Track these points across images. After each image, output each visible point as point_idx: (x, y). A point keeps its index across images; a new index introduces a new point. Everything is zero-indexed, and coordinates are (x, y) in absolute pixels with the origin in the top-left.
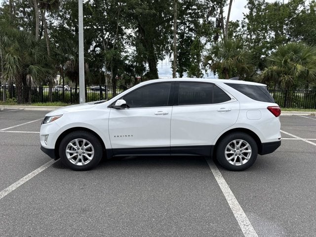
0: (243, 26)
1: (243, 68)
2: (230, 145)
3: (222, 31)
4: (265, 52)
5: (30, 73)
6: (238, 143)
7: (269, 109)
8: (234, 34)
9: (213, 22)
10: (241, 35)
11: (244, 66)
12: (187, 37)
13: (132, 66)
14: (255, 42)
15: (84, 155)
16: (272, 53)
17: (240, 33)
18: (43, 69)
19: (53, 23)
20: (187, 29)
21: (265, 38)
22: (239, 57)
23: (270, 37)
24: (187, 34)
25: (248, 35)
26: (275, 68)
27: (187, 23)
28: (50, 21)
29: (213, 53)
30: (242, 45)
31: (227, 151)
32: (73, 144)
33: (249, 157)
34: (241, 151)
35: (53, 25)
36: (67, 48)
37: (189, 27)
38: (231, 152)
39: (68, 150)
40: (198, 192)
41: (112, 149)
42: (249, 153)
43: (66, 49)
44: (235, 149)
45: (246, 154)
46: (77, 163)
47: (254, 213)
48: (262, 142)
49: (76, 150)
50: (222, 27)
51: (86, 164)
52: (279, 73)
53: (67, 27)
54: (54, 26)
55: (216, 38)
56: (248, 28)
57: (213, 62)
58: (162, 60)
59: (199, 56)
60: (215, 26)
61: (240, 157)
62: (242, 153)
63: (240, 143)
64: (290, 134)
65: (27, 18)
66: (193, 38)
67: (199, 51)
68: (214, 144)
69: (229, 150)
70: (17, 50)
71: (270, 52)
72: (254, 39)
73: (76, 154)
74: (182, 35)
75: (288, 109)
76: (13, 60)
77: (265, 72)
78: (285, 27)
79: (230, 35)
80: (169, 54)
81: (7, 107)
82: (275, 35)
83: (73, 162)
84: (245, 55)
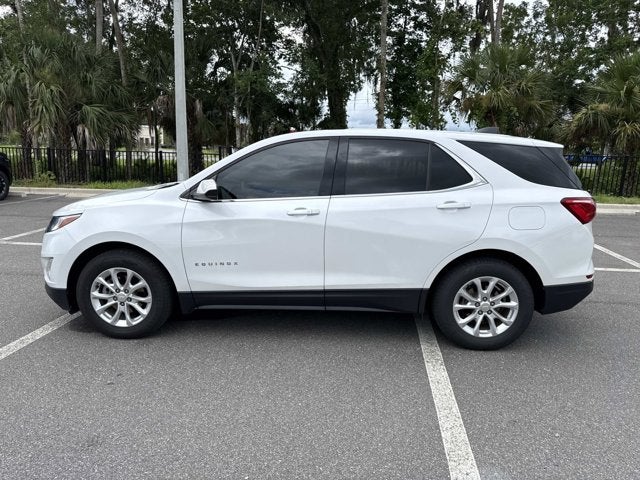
0: (536, 15)
1: (531, 109)
2: (467, 289)
3: (488, 28)
4: (584, 71)
5: (83, 121)
6: (485, 285)
7: (567, 203)
8: (516, 34)
9: (471, 9)
10: (530, 35)
11: (532, 102)
12: (410, 41)
13: (292, 104)
14: (562, 50)
15: (131, 303)
16: (600, 72)
17: (529, 31)
18: (110, 114)
19: (134, 19)
20: (412, 24)
21: (584, 39)
22: (523, 83)
23: (596, 38)
24: (410, 34)
25: (547, 34)
26: (603, 106)
27: (413, 12)
28: (130, 14)
29: (464, 75)
30: (533, 57)
31: (460, 303)
32: (106, 280)
33: (512, 318)
34: (493, 303)
35: (134, 22)
36: (159, 68)
37: (415, 19)
38: (469, 306)
39: (95, 293)
40: (374, 404)
41: (192, 294)
42: (513, 308)
43: (156, 71)
44: (479, 300)
45: (504, 311)
46: (116, 321)
47: (504, 469)
48: (545, 284)
49: (112, 293)
50: (490, 18)
51: (134, 323)
52: (612, 119)
53: (163, 25)
54: (137, 24)
55: (475, 44)
56: (548, 20)
57: (464, 95)
58: (355, 92)
59: (435, 81)
60: (474, 15)
61: (491, 317)
62: (495, 309)
63: (492, 284)
64: (625, 259)
65: (82, 8)
66: (423, 44)
67: (436, 71)
68: (428, 285)
69: (462, 300)
70: (58, 75)
71: (595, 72)
72: (559, 43)
73: (114, 302)
74: (399, 37)
75: (627, 199)
76: (48, 95)
77: (579, 115)
78: (632, 14)
79: (507, 34)
80: (373, 78)
81: (35, 190)
82: (609, 34)
83: (107, 318)
84: (536, 79)
